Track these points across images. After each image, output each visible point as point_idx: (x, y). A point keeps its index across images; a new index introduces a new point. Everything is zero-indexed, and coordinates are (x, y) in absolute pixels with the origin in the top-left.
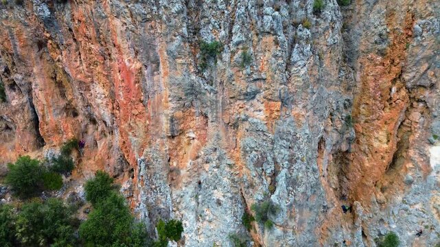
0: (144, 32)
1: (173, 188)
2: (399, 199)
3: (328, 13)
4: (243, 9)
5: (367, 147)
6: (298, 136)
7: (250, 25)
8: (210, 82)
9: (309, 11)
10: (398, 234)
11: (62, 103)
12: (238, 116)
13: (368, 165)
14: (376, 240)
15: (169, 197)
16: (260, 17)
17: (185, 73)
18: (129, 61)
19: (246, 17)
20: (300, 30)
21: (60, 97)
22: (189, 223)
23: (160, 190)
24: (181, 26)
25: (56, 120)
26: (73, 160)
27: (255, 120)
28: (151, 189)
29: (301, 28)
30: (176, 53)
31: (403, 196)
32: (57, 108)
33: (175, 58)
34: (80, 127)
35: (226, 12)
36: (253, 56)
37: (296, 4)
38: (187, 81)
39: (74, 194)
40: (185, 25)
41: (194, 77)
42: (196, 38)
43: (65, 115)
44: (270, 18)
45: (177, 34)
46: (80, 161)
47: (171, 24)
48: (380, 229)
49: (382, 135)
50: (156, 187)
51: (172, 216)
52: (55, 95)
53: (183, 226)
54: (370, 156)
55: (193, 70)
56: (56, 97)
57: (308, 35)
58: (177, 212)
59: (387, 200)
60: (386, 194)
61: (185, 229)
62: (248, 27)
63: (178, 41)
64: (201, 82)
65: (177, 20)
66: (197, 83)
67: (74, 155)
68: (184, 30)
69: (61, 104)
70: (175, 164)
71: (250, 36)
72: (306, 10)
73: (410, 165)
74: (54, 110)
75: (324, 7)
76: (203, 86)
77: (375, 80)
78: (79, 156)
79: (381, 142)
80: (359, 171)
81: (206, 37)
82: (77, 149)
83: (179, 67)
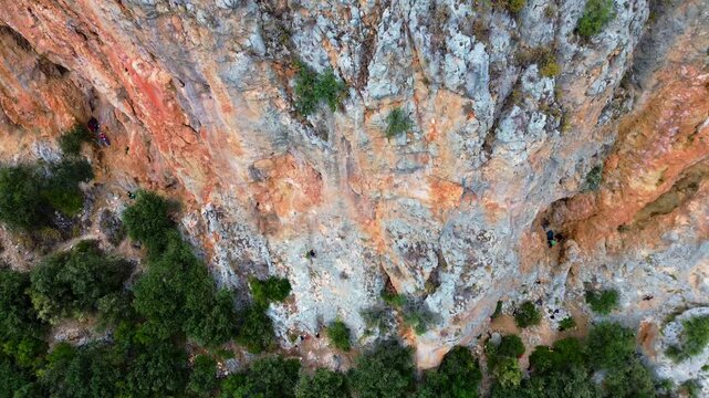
0: (160, 40)
1: (269, 236)
2: (644, 253)
3: (611, 36)
4: (395, 28)
5: (617, 181)
6: (487, 235)
7: (410, 61)
8: (323, 134)
9: (565, 30)
10: (622, 290)
11: (30, 61)
12: (379, 195)
13: (609, 203)
14: (586, 283)
15: (264, 249)
16: (438, 53)
17: (268, 115)
18: (142, 66)
19: (404, 45)
20: (531, 80)
21: (19, 51)
22: (299, 280)
23: (248, 243)
24: (246, 33)
25: (30, 91)
26: (89, 160)
27: (411, 202)
28: (233, 242)
29: (534, 75)
30: (242, 84)
31: (652, 252)
32: (23, 73)
33: (241, 91)
34: (82, 94)
35: (354, 11)
36: (414, 115)
37: (535, 13)
38: (273, 128)
39: (107, 213)
40: (254, 28)
41: (287, 120)
42: (286, 51)
43: (43, 77)
44: (462, 64)
45: (238, 49)
46: (101, 156)
47: (218, 29)
48: (598, 275)
49: (653, 176)
50: (240, 241)
51: (272, 271)
52: (7, 49)
53: (291, 282)
54: (618, 194)
55: (284, 107)
56: (11, 53)
57: (547, 93)
58: (280, 265)
59: (623, 246)
60: (625, 236)
61: (293, 287)
62: (406, 65)
63: (241, 60)
64: (303, 131)
65: (231, 21)
66: (295, 132)
67: (87, 153)
68: (254, 40)
69: (28, 63)
70: (268, 208)
71: (409, 81)
72: (559, 23)
73: (683, 220)
74: (19, 77)
75: (606, 22)
76: (306, 139)
77: (677, 109)
78: (96, 148)
79: (646, 183)
80: (591, 204)
81: (307, 53)
82: (89, 140)
83: (253, 107)
